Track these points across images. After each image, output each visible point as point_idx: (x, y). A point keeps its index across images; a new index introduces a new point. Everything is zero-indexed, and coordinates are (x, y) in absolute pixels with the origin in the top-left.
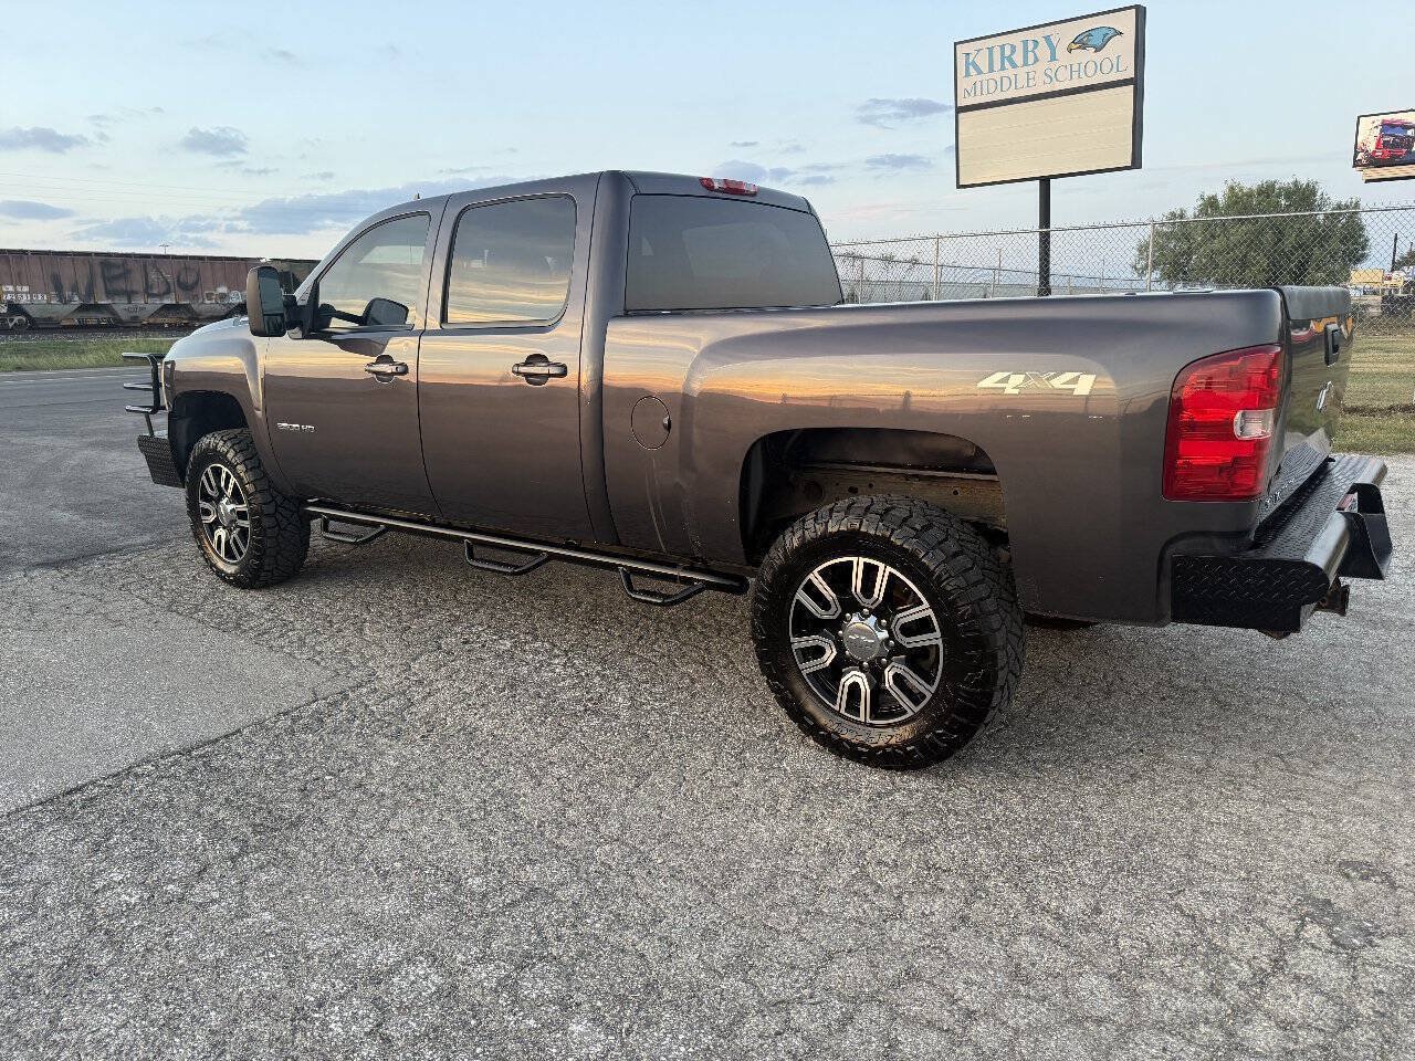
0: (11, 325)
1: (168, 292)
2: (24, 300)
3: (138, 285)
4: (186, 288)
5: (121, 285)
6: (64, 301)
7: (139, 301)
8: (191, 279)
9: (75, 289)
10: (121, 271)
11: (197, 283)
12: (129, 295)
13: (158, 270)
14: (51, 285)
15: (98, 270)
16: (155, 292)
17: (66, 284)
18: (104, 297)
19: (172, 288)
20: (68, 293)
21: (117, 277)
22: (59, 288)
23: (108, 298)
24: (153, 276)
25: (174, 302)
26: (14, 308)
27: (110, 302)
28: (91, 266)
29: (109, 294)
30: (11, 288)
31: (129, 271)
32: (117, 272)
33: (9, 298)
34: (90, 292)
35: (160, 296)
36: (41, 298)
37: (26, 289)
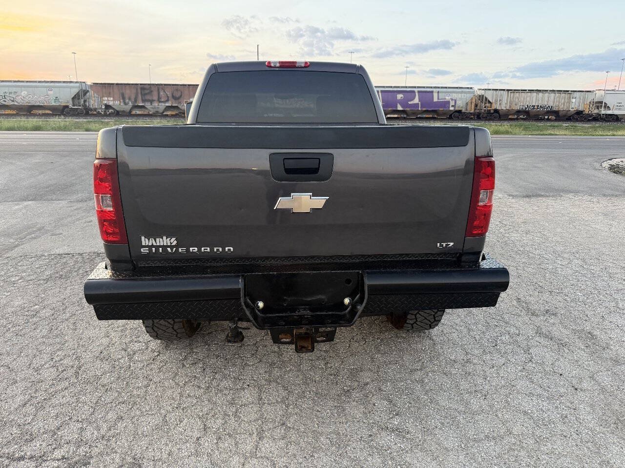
0: (108, 113)
1: (167, 101)
2: (111, 103)
3: (155, 98)
4: (176, 98)
5: (148, 97)
6: (125, 104)
7: (156, 104)
8: (178, 94)
9: (130, 99)
10: (148, 91)
11: (181, 96)
12: (151, 101)
13: (164, 91)
14: (121, 97)
15: (139, 91)
16: (163, 100)
17: (127, 96)
18: (141, 103)
19: (170, 99)
20: (127, 101)
21: (146, 94)
22: (124, 98)
23: (143, 103)
24: (162, 93)
25: (170, 105)
26: (108, 107)
27: (143, 104)
28: (137, 89)
29: (143, 101)
30: (106, 99)
31: (152, 91)
32: (147, 92)
33: (105, 102)
34: (136, 101)
35: (164, 102)
36: (117, 103)
37: (112, 99)
